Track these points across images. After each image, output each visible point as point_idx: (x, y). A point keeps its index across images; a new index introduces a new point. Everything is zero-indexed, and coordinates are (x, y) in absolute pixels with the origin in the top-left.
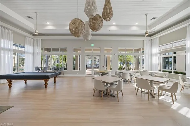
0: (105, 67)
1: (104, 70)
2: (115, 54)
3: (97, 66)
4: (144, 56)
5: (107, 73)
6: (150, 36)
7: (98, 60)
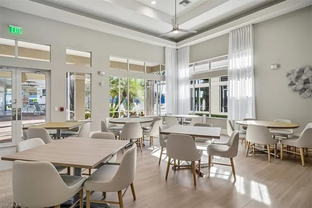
0: (69, 111)
1: (65, 119)
2: (99, 73)
3: (38, 109)
4: (164, 84)
5: (76, 129)
6: (177, 40)
7: (44, 91)
